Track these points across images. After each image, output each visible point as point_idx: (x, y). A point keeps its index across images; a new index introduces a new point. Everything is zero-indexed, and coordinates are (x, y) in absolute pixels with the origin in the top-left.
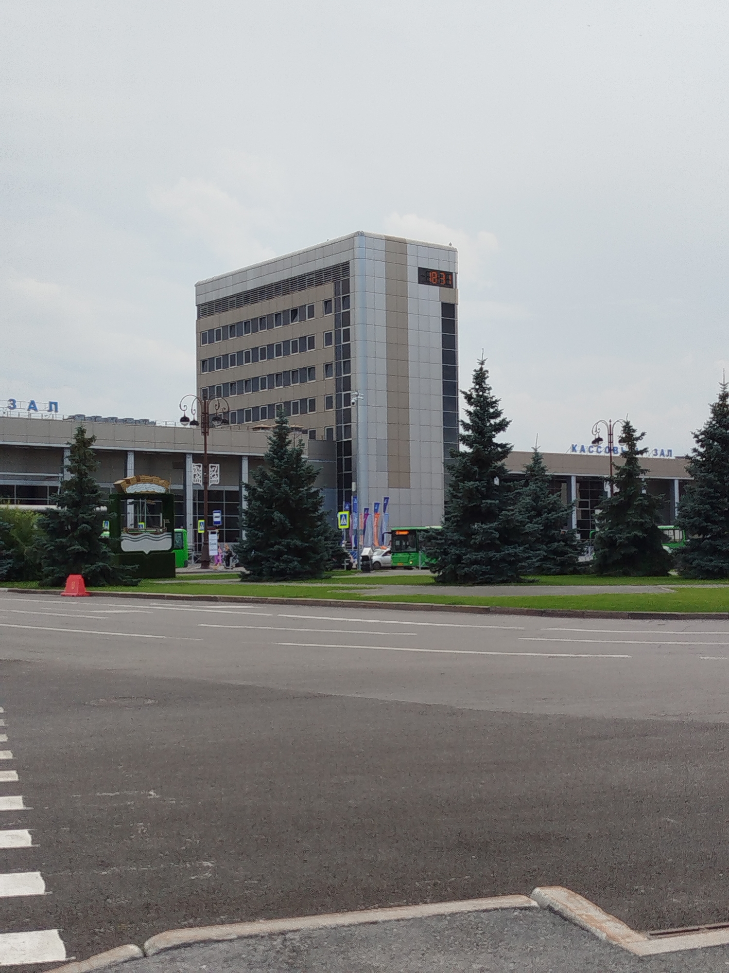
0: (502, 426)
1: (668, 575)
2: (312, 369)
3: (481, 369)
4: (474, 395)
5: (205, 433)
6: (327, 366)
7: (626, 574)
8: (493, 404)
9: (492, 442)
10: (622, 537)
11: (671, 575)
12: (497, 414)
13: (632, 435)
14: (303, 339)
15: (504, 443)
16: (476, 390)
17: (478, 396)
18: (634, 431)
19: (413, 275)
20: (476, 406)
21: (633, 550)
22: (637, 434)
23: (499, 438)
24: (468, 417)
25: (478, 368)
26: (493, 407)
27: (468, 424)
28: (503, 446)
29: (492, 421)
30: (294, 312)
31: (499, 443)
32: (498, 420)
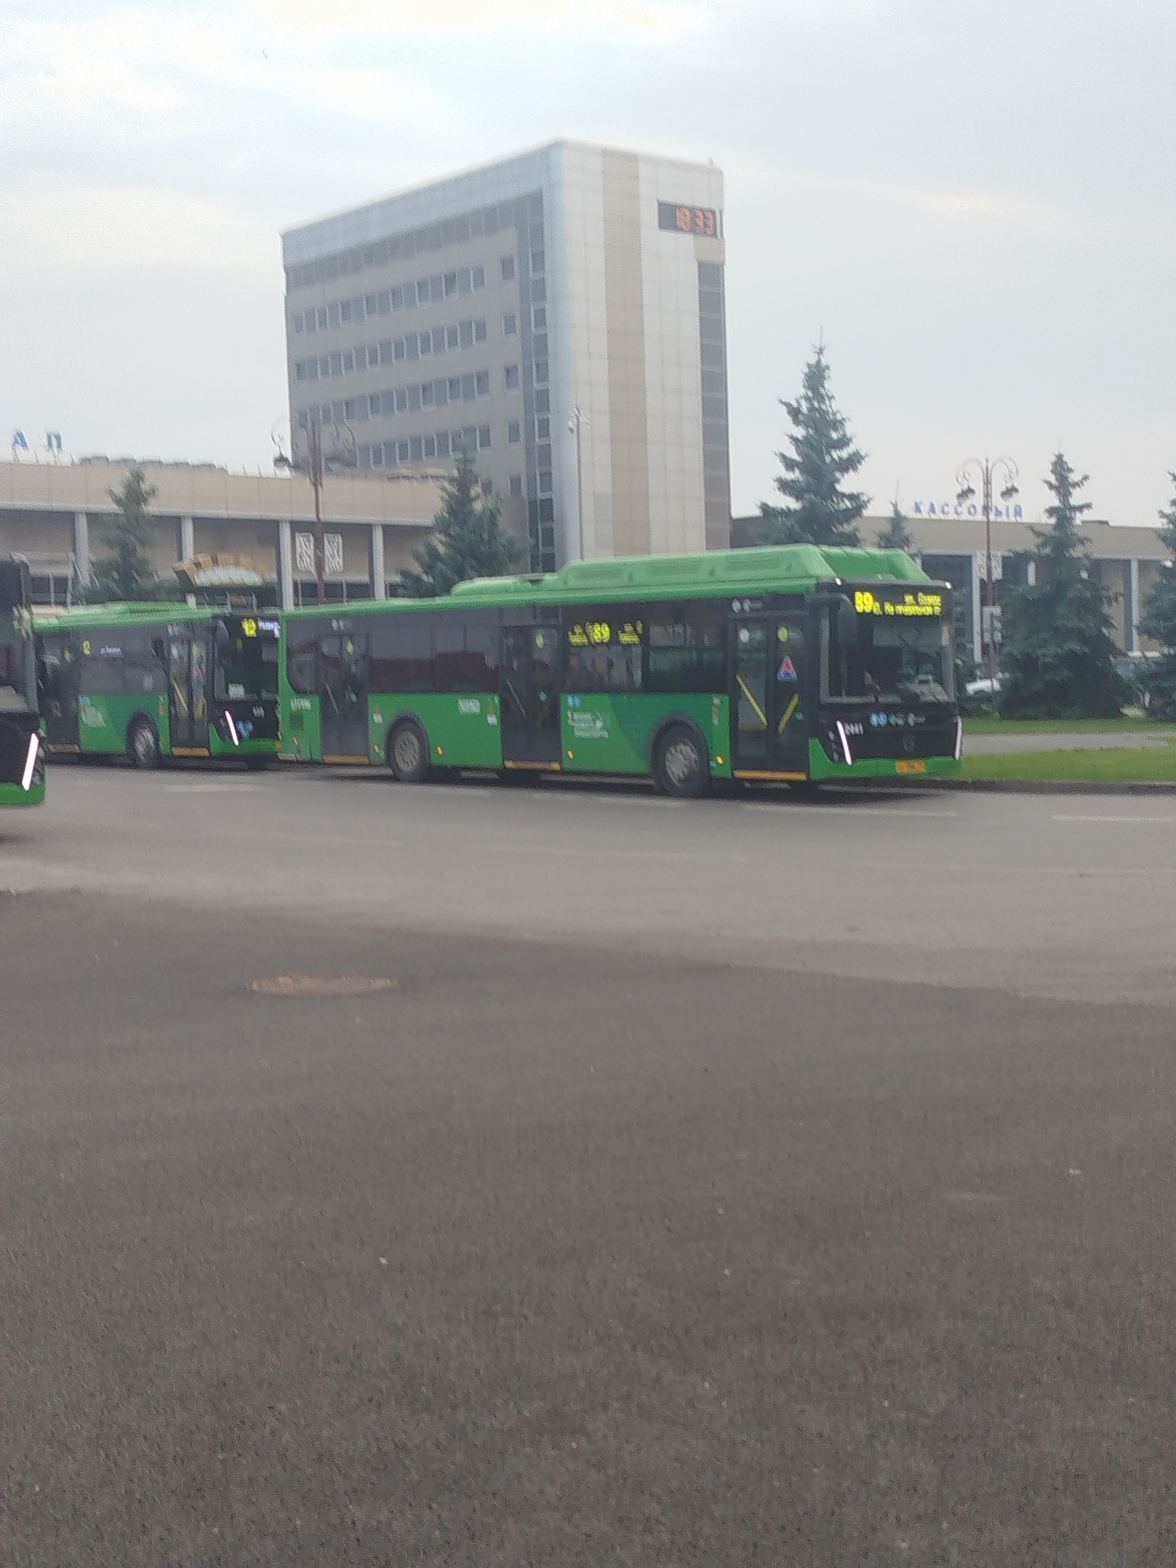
0: (852, 462)
1: (1123, 715)
2: (482, 378)
3: (819, 361)
4: (804, 407)
5: (316, 483)
6: (508, 371)
7: (1053, 715)
8: (837, 424)
9: (836, 491)
10: (1049, 652)
11: (1126, 715)
12: (844, 442)
13: (1066, 478)
14: (466, 325)
15: (855, 492)
16: (807, 399)
17: (812, 409)
18: (1070, 470)
19: (649, 215)
20: (807, 426)
21: (1066, 673)
22: (1074, 477)
23: (847, 483)
24: (793, 448)
25: (813, 360)
26: (836, 429)
27: (793, 461)
28: (852, 497)
29: (835, 454)
30: (451, 280)
31: (847, 491)
32: (844, 453)
